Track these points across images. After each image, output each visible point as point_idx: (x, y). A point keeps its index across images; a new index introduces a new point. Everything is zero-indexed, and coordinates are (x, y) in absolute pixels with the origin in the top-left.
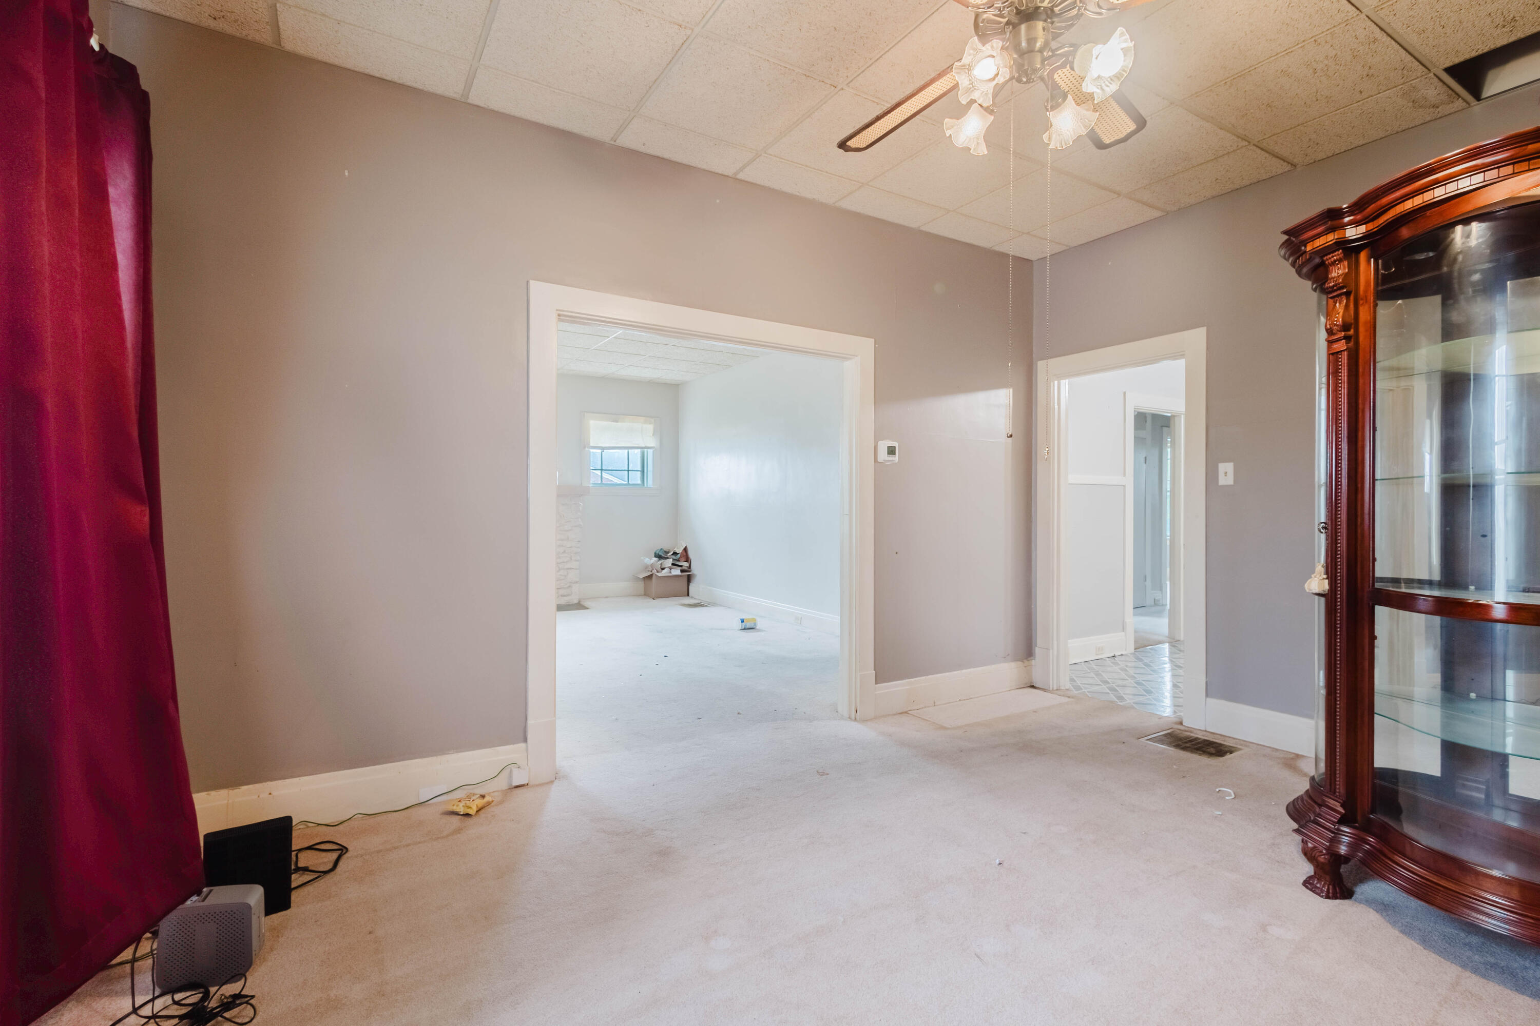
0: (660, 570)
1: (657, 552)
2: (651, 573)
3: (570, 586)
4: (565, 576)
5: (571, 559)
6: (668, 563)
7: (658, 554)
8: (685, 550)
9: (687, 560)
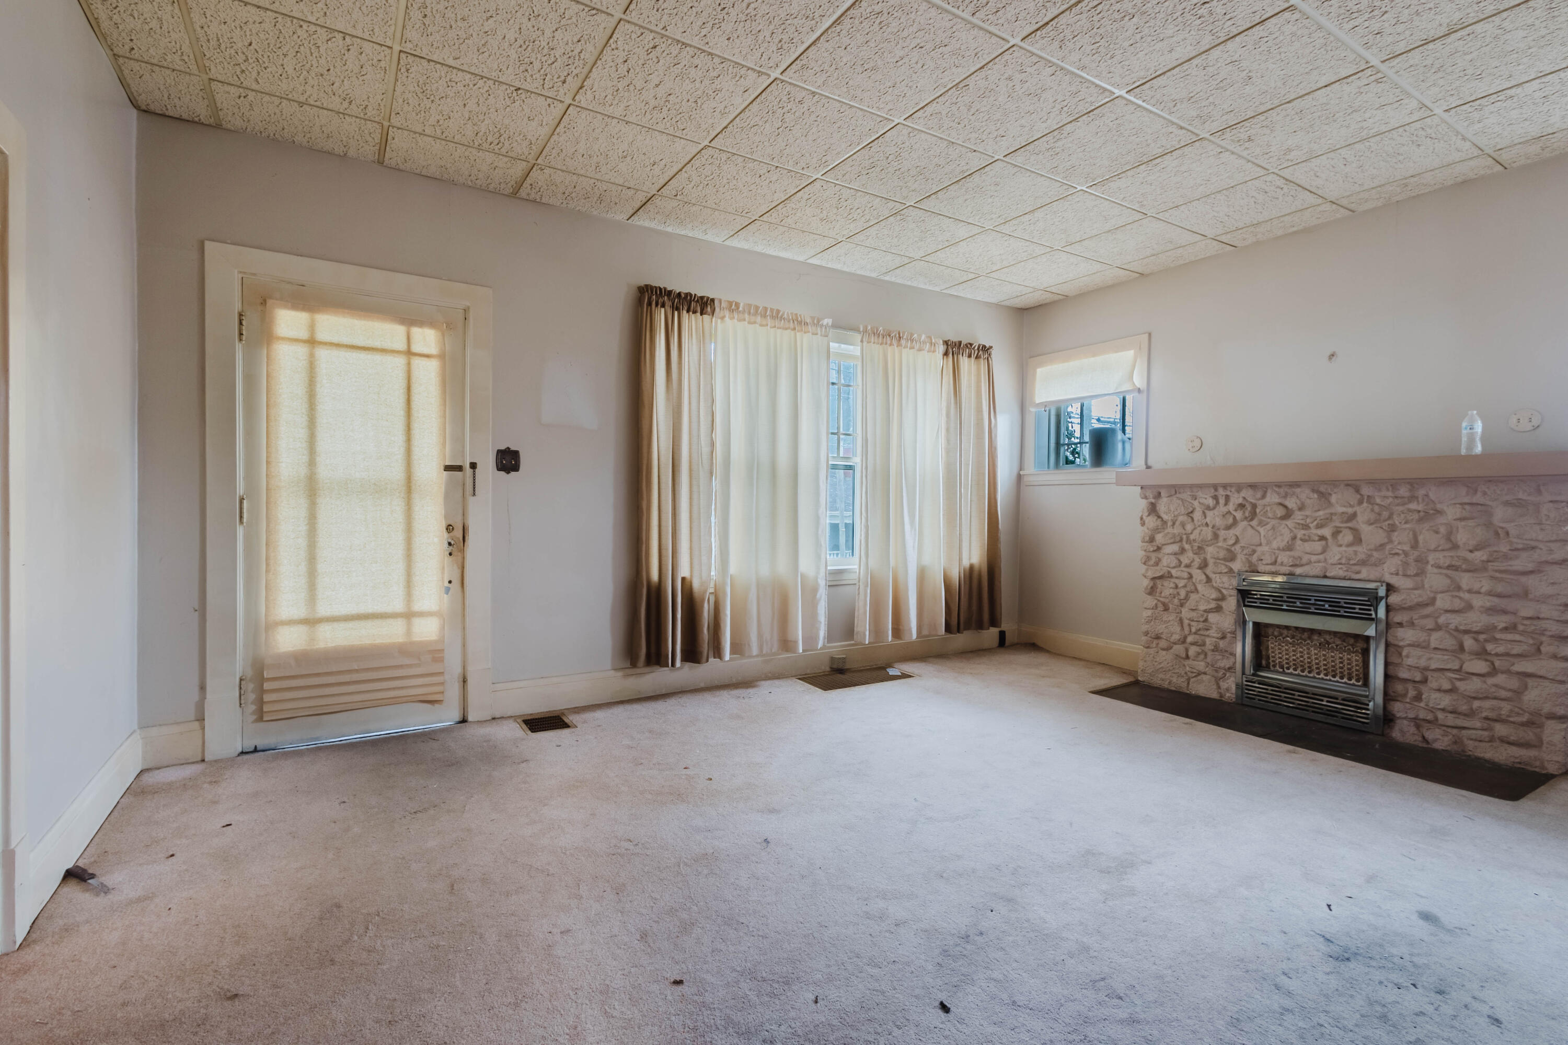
3: (1531, 723)
4: (1514, 691)
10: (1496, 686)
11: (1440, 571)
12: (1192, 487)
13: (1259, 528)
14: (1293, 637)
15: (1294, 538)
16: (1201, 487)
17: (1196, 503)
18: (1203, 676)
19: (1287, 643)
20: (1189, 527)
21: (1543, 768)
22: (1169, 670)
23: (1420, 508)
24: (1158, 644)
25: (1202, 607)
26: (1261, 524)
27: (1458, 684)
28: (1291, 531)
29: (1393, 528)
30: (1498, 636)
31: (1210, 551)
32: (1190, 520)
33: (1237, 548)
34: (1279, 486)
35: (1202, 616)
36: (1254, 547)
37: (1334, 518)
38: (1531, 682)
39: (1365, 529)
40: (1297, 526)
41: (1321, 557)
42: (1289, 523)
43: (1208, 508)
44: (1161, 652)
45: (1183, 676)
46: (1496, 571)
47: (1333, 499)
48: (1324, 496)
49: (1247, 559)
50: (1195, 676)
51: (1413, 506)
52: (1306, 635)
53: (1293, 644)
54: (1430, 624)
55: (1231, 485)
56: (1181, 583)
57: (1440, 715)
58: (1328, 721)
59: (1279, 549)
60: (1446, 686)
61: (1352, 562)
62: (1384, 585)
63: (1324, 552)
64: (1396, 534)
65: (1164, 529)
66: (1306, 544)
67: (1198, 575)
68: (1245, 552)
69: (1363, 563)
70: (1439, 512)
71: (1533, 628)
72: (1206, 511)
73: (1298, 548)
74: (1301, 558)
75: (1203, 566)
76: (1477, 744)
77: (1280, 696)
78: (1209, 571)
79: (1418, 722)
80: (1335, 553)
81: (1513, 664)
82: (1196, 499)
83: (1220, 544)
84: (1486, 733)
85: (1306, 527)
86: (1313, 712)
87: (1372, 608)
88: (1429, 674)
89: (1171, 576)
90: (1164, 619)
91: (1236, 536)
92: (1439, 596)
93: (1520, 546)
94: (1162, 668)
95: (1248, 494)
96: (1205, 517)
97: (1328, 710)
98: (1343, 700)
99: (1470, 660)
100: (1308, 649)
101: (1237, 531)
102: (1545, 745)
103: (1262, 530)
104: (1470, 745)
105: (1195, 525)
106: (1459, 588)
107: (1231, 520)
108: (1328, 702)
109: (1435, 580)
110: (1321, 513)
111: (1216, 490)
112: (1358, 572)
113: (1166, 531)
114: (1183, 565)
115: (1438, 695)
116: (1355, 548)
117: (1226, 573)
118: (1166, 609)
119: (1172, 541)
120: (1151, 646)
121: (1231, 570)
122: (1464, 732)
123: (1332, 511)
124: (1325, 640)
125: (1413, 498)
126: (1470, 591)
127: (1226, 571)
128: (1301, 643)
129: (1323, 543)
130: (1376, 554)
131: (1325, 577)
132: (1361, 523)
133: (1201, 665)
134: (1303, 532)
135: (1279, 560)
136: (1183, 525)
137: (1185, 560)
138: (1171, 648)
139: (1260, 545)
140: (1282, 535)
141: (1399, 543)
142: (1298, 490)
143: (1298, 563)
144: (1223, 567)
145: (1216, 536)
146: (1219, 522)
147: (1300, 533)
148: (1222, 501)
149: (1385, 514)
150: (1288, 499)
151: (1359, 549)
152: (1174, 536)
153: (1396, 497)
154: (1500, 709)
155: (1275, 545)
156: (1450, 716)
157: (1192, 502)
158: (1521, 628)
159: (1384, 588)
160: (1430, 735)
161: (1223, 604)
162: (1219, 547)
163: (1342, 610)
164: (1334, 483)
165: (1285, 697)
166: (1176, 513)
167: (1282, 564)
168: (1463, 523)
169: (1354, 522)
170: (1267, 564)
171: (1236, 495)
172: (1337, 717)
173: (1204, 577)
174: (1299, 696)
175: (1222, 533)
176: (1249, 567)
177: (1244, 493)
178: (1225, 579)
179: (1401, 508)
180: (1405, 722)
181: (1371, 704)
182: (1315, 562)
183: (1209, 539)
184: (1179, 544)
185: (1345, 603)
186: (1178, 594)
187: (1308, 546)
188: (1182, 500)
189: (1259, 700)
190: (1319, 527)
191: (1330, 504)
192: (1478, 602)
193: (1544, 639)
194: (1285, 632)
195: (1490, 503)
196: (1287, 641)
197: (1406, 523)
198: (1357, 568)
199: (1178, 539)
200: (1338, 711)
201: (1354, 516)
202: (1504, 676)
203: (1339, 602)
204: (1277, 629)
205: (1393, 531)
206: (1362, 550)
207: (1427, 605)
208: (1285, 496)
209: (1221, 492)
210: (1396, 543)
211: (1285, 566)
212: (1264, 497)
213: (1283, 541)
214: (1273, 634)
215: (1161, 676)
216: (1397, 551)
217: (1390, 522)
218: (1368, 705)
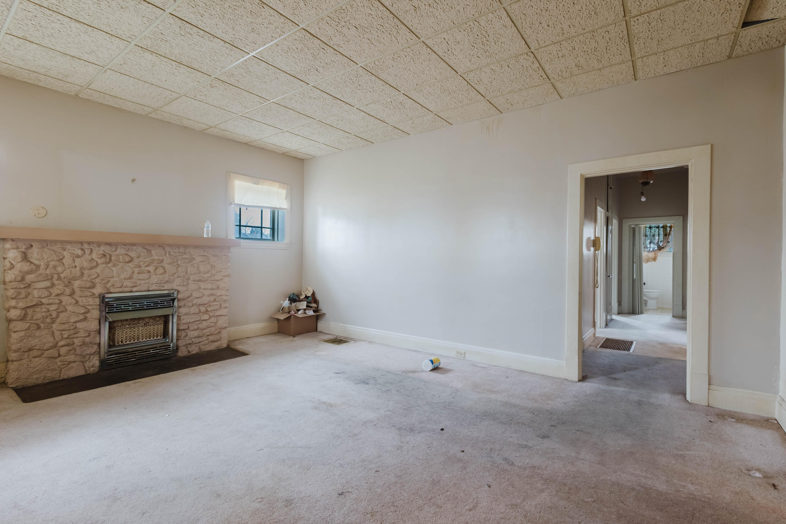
0: (296, 311)
1: (292, 296)
2: (289, 315)
3: (219, 332)
4: (215, 323)
5: (221, 307)
6: (303, 305)
7: (293, 298)
8: (313, 294)
9: (316, 301)
10: (211, 322)
11: (195, 282)
12: (62, 242)
13: (112, 268)
14: (129, 325)
15: (133, 272)
16: (70, 243)
17: (65, 253)
18: (73, 364)
19: (127, 328)
20: (60, 269)
21: (222, 346)
22: (44, 369)
23: (188, 257)
24: (29, 355)
25: (73, 320)
26: (114, 265)
27: (199, 325)
28: (132, 269)
29: (179, 266)
30: (211, 304)
31: (76, 284)
32: (61, 264)
33: (97, 280)
34: (125, 245)
35: (73, 325)
36: (108, 279)
37: (155, 262)
38: (219, 318)
39: (167, 266)
40: (136, 266)
41: (147, 281)
42: (130, 265)
43: (78, 257)
44: (33, 359)
45: (57, 370)
46: (211, 280)
47: (153, 252)
48: (149, 251)
49: (104, 286)
50: (66, 366)
51: (185, 256)
52: (136, 321)
53: (130, 328)
54: (190, 304)
55: (93, 243)
56: (53, 308)
57: (194, 340)
58: (154, 360)
59: (125, 279)
60: (196, 327)
61: (162, 282)
62: (176, 291)
63: (149, 278)
64: (180, 268)
65: (37, 271)
66: (140, 275)
67: (66, 300)
68: (103, 282)
69: (167, 282)
70: (194, 259)
71: (220, 299)
72: (75, 258)
73: (135, 277)
74: (136, 283)
75: (72, 294)
76: (204, 346)
77: (128, 357)
78: (75, 296)
79: (186, 346)
80: (154, 279)
81: (215, 313)
82: (65, 250)
83: (85, 278)
84: (207, 341)
85: (140, 266)
86: (146, 358)
87: (171, 302)
88: (189, 325)
89: (43, 304)
90: (37, 335)
91: (97, 273)
92: (193, 293)
93: (218, 271)
94: (38, 370)
95: (107, 249)
96: (75, 262)
97: (153, 355)
98: (159, 347)
99: (203, 315)
100: (139, 328)
101: (98, 270)
102: (222, 338)
103: (114, 269)
104: (202, 347)
105: (65, 267)
106: (200, 288)
107: (95, 264)
108: (153, 350)
109: (192, 286)
110: (148, 259)
111: (82, 245)
112: (164, 287)
113: (38, 272)
114: (53, 295)
115: (193, 332)
116: (163, 276)
117: (90, 296)
118: (39, 328)
119: (45, 279)
120: (23, 357)
121: (94, 294)
122: (201, 343)
123: (152, 258)
124: (146, 322)
125: (185, 253)
126: (204, 289)
127: (90, 294)
128: (135, 326)
129: (149, 274)
130: (171, 277)
131: (149, 291)
132: (165, 264)
133: (71, 358)
134: (138, 269)
135: (125, 284)
136: (55, 267)
137: (55, 291)
138: (43, 354)
139: (113, 277)
140: (126, 271)
141: (181, 272)
142: (134, 248)
143: (135, 285)
144: (88, 293)
145: (82, 274)
146: (85, 264)
147: (137, 270)
148: (87, 252)
149: (175, 260)
150: (130, 252)
151: (165, 276)
152: (47, 275)
153: (180, 253)
154: (211, 330)
155: (122, 276)
156: (197, 339)
157: (62, 252)
158: (217, 300)
159: (176, 292)
160: (190, 349)
161: (88, 315)
162: (86, 281)
163: (159, 305)
164: (153, 245)
165: (131, 356)
166: (49, 260)
167: (126, 287)
168: (202, 263)
169: (162, 263)
170: (118, 288)
171: (97, 249)
172: (157, 356)
173: (74, 301)
174: (138, 353)
175: (86, 272)
176: (107, 290)
177: (102, 248)
178: (90, 300)
179: (181, 257)
180: (183, 347)
181: (172, 345)
182: (144, 284)
183: (78, 276)
184: (50, 281)
185: (160, 301)
186: (51, 315)
187: (141, 276)
188: (53, 251)
189: (116, 364)
190: (147, 266)
191: (151, 255)
192: (206, 292)
193: (221, 302)
194: (125, 323)
195: (208, 255)
196: (127, 327)
197: (184, 263)
198: (163, 285)
199: (50, 277)
200: (157, 353)
201: (163, 260)
202: (213, 318)
203: (158, 302)
204: (120, 322)
205: (179, 267)
206: (166, 276)
207: (190, 297)
208: (128, 251)
209: (86, 246)
210: (180, 272)
211: (128, 287)
212: (116, 250)
213: (127, 274)
214: (118, 326)
215: (35, 377)
216: (181, 276)
217: (177, 263)
218: (170, 345)
